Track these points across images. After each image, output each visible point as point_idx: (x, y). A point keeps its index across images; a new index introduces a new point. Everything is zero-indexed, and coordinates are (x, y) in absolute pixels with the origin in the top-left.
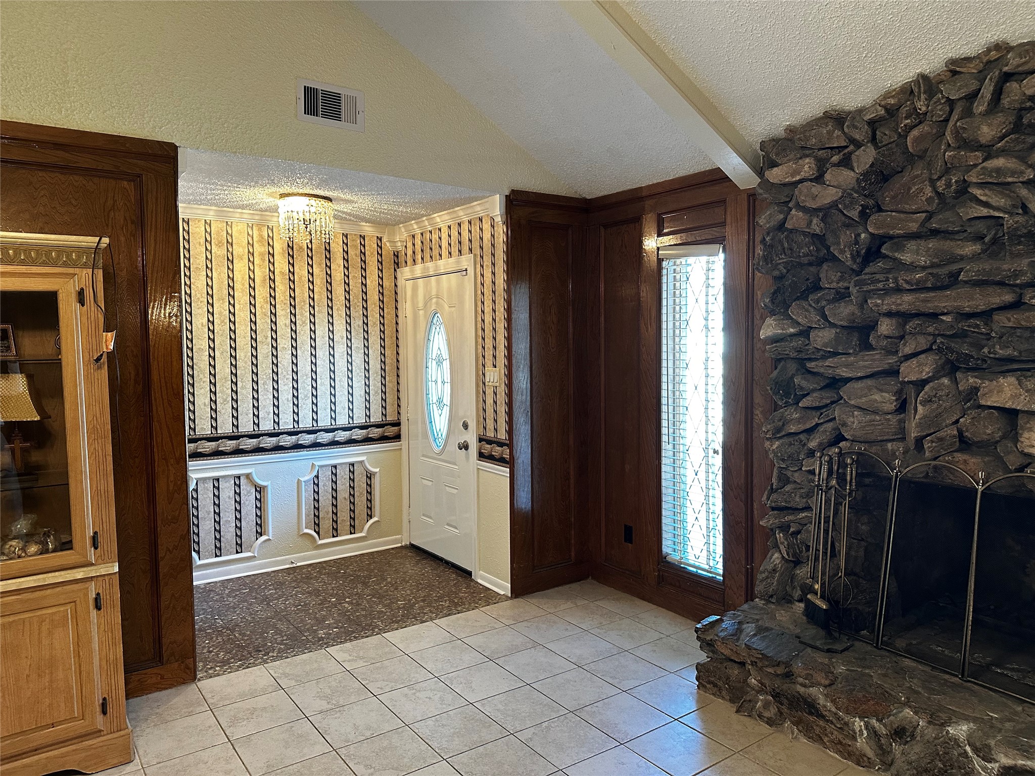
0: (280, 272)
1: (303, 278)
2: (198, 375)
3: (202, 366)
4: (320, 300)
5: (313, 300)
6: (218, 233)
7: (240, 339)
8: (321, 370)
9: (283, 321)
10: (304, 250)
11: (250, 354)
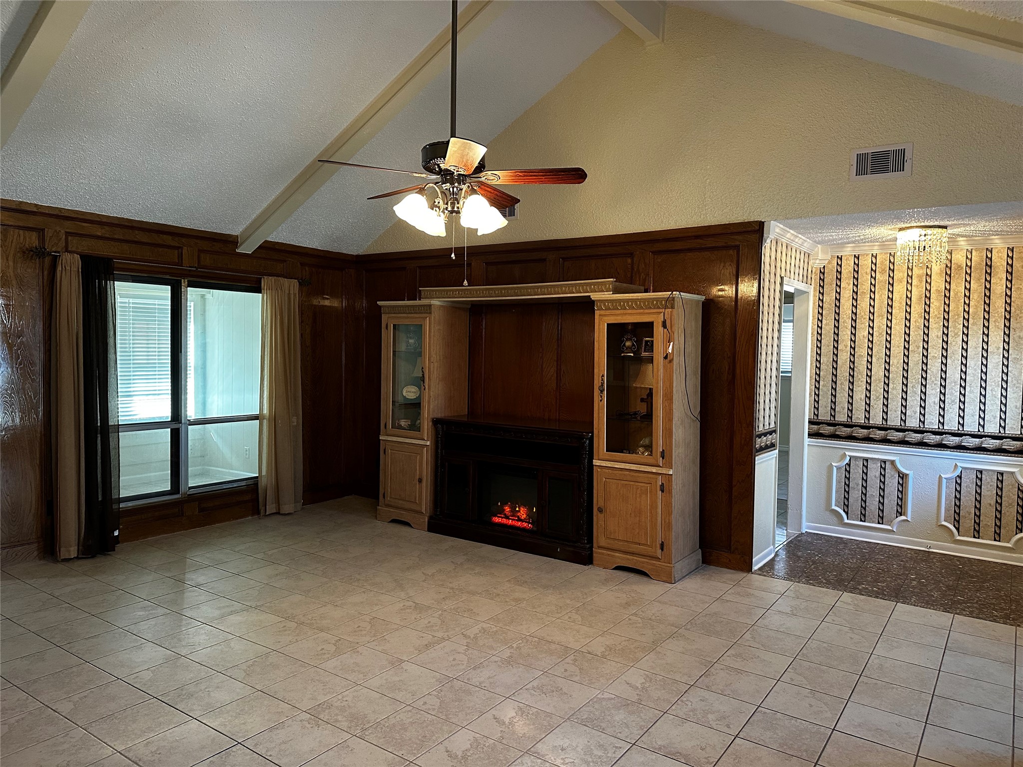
0: (936, 290)
1: (959, 294)
2: (858, 376)
3: (861, 369)
4: (975, 313)
5: (968, 313)
6: (882, 263)
7: (894, 348)
8: (972, 378)
9: (936, 333)
10: (962, 268)
11: (902, 361)
